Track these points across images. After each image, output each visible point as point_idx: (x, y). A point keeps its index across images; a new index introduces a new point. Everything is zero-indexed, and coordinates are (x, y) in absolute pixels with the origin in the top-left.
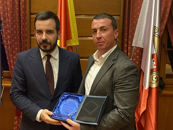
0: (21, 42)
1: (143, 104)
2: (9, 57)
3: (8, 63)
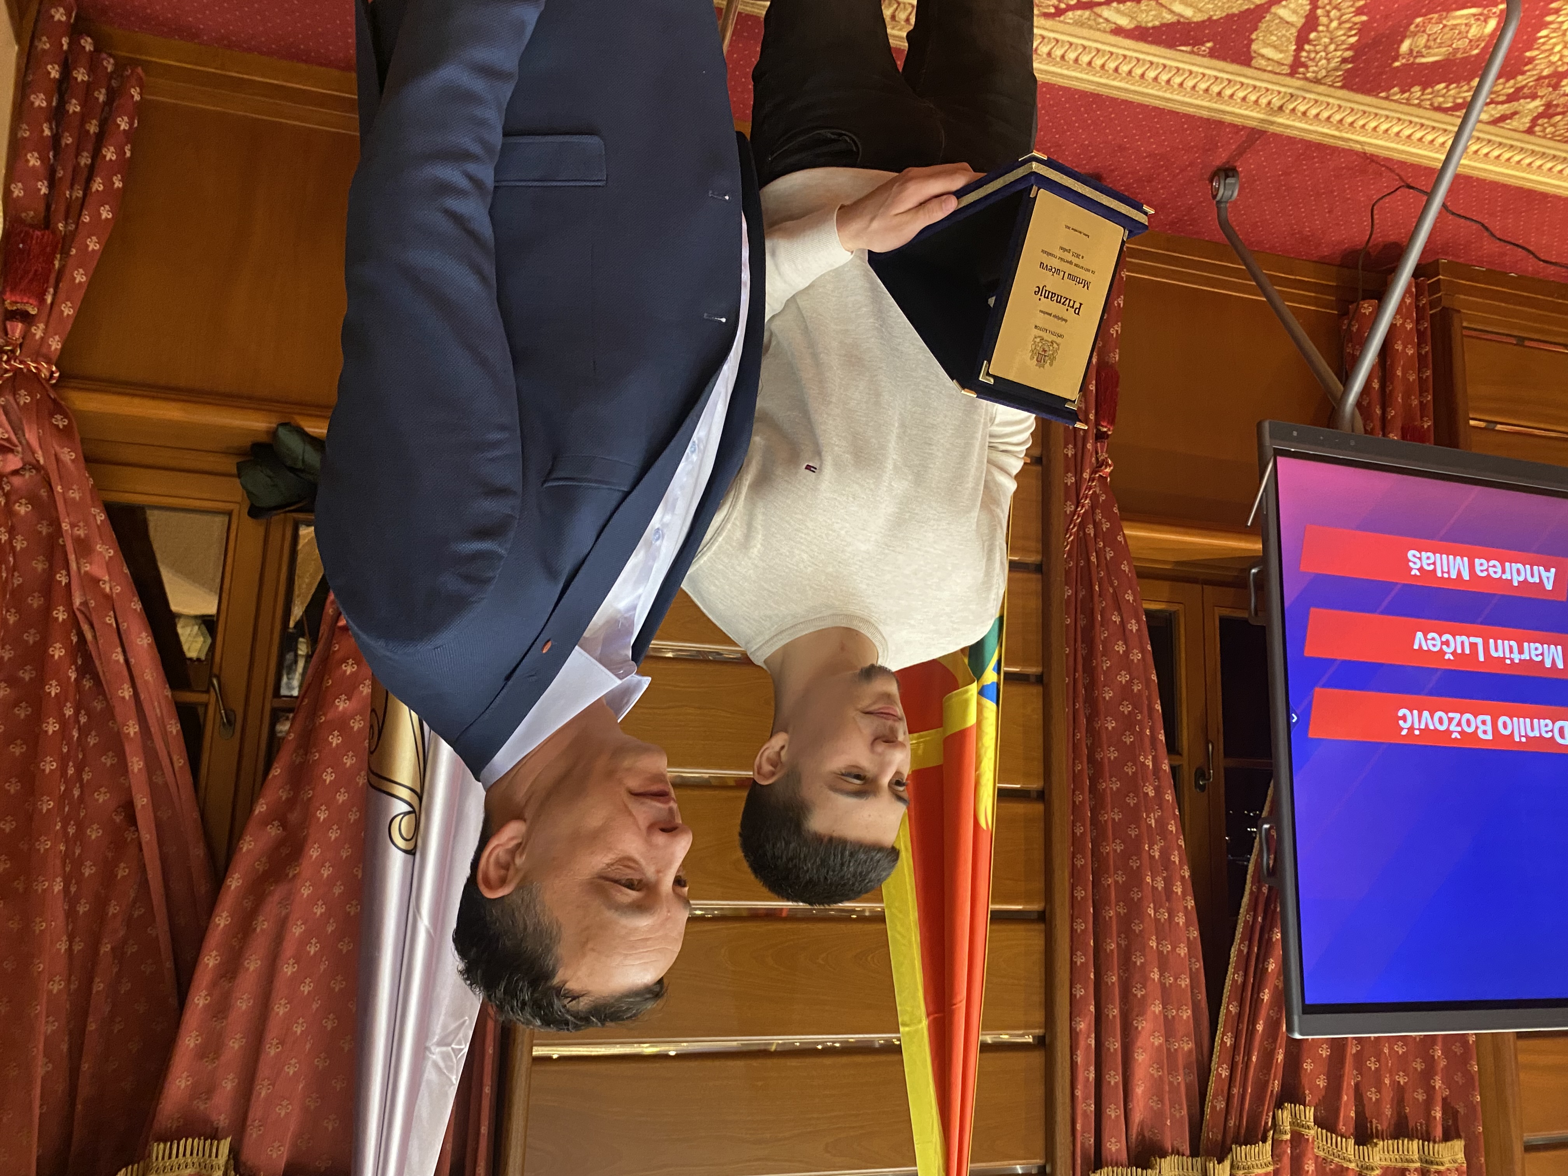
2: (1147, 682)
3: (1149, 647)
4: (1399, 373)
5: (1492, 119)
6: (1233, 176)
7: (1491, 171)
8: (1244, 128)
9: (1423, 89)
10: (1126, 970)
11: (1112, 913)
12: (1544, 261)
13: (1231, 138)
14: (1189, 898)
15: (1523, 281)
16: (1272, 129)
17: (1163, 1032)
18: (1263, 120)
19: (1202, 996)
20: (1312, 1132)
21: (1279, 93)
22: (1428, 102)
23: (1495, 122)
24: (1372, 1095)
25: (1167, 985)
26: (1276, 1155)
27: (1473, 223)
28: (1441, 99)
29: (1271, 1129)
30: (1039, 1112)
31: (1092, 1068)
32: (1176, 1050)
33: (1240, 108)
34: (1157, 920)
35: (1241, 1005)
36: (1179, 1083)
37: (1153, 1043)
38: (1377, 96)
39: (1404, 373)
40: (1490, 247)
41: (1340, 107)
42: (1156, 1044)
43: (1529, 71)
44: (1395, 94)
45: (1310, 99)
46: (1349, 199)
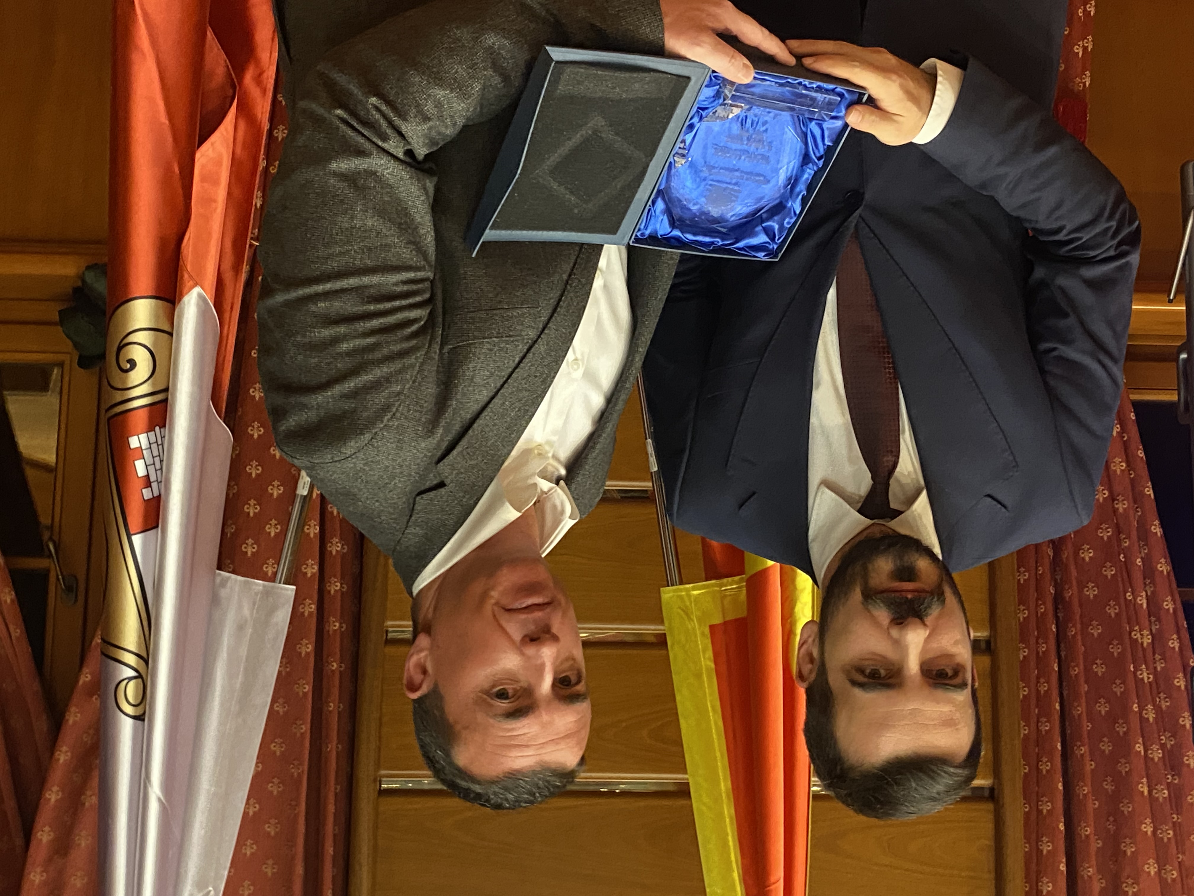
0: (1058, 600)
1: (216, 182)
2: (1137, 498)
3: (1141, 454)
10: (1112, 861)
11: (1089, 790)
34: (1153, 800)
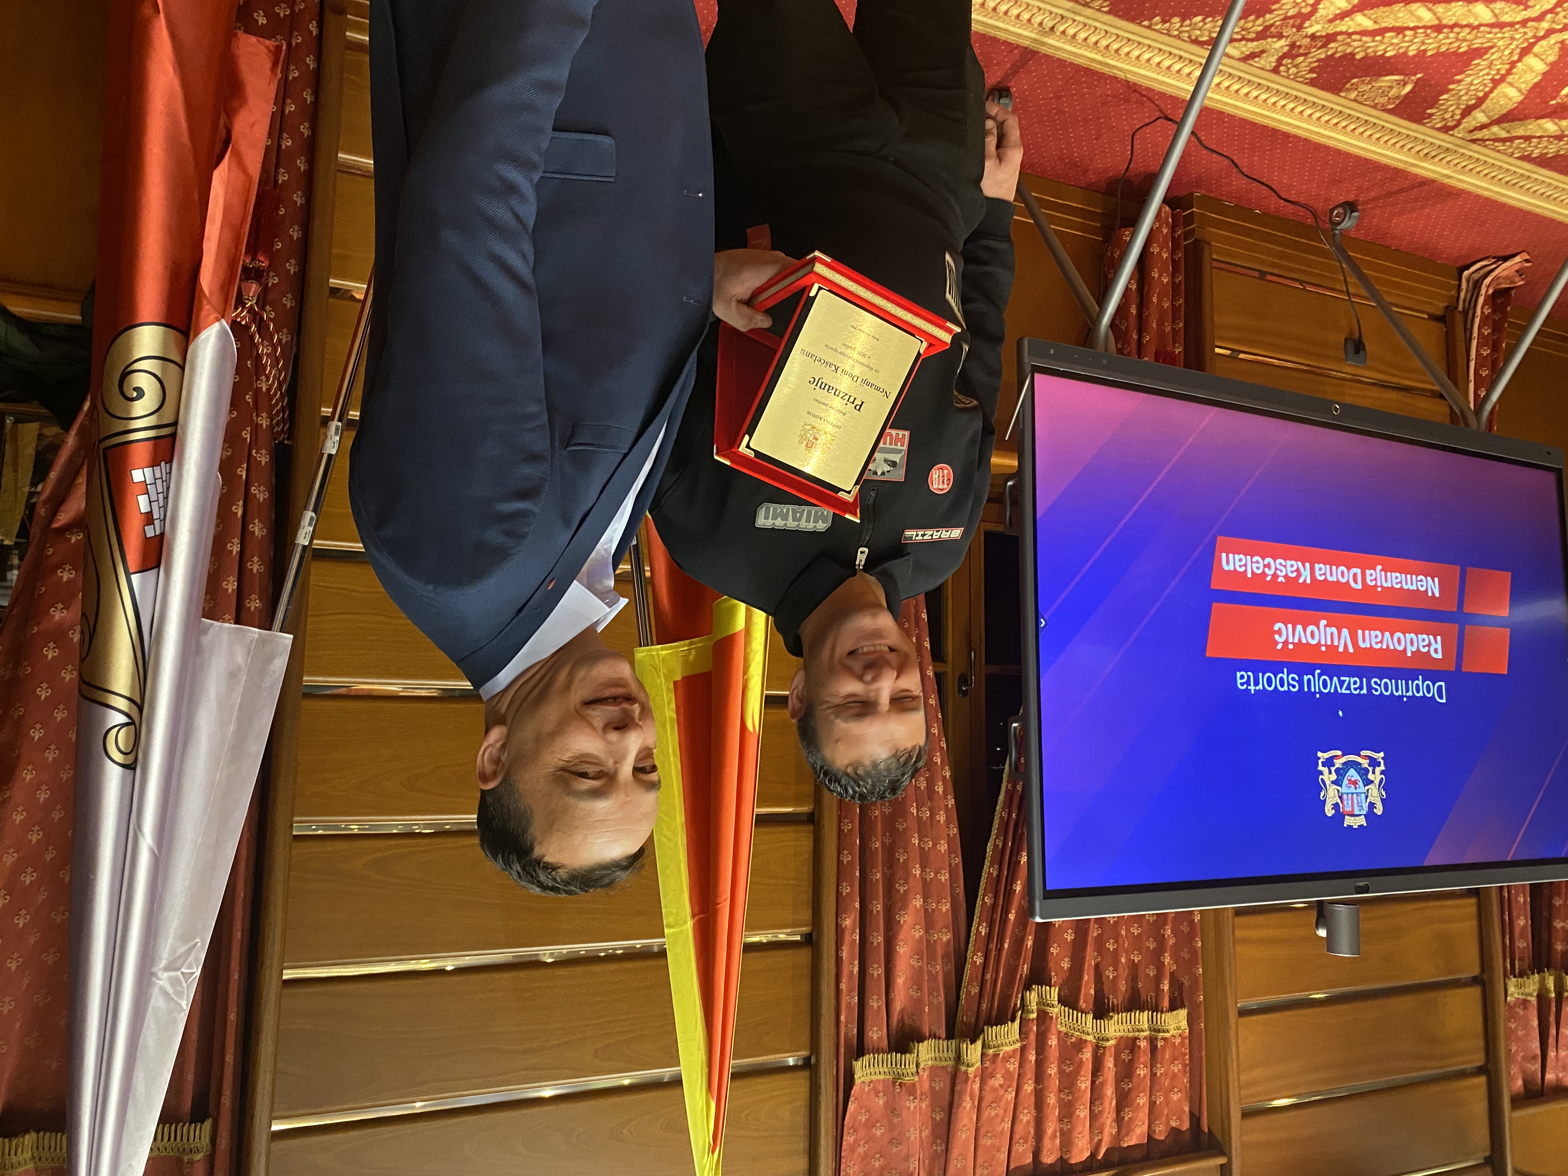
4: (1155, 300)
5: (1243, 55)
6: (1007, 97)
7: (1241, 108)
8: (1018, 46)
9: (1183, 20)
10: (891, 867)
11: (877, 813)
12: (1285, 200)
13: (1005, 57)
14: (949, 797)
15: (1267, 218)
16: (1044, 50)
17: (923, 925)
18: (1035, 41)
19: (960, 890)
20: (1056, 1010)
21: (1051, 13)
22: (1186, 35)
23: (1246, 59)
24: (1110, 974)
25: (928, 879)
26: (1023, 1033)
27: (1224, 159)
28: (1198, 32)
29: (1019, 1009)
30: (805, 1007)
31: (857, 962)
32: (935, 941)
33: (1014, 26)
34: (919, 818)
35: (996, 897)
36: (937, 972)
37: (914, 936)
38: (1140, 24)
39: (1160, 300)
40: (1239, 183)
41: (1107, 32)
42: (917, 936)
43: (1276, 10)
44: (1157, 24)
45: (1080, 22)
46: (1114, 127)
